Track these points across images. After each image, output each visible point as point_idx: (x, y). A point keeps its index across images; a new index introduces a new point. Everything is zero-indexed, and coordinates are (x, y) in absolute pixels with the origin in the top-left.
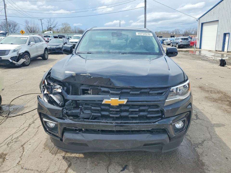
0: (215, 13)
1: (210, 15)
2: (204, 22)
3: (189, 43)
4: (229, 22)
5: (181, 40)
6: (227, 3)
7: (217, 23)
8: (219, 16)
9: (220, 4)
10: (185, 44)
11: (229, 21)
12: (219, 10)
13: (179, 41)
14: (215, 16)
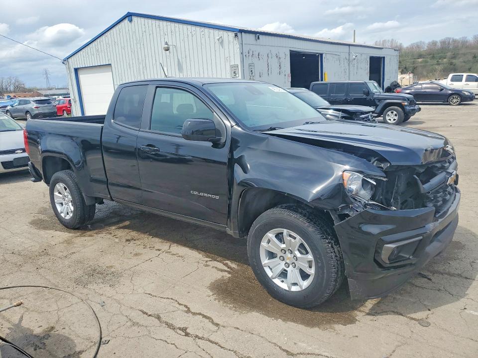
0: (100, 50)
1: (90, 54)
2: (79, 67)
3: (54, 110)
4: (132, 69)
5: (36, 105)
6: (121, 34)
7: (109, 68)
8: (109, 57)
9: (106, 34)
10: (46, 111)
11: (131, 66)
12: (108, 46)
13: (33, 107)
14: (101, 56)
